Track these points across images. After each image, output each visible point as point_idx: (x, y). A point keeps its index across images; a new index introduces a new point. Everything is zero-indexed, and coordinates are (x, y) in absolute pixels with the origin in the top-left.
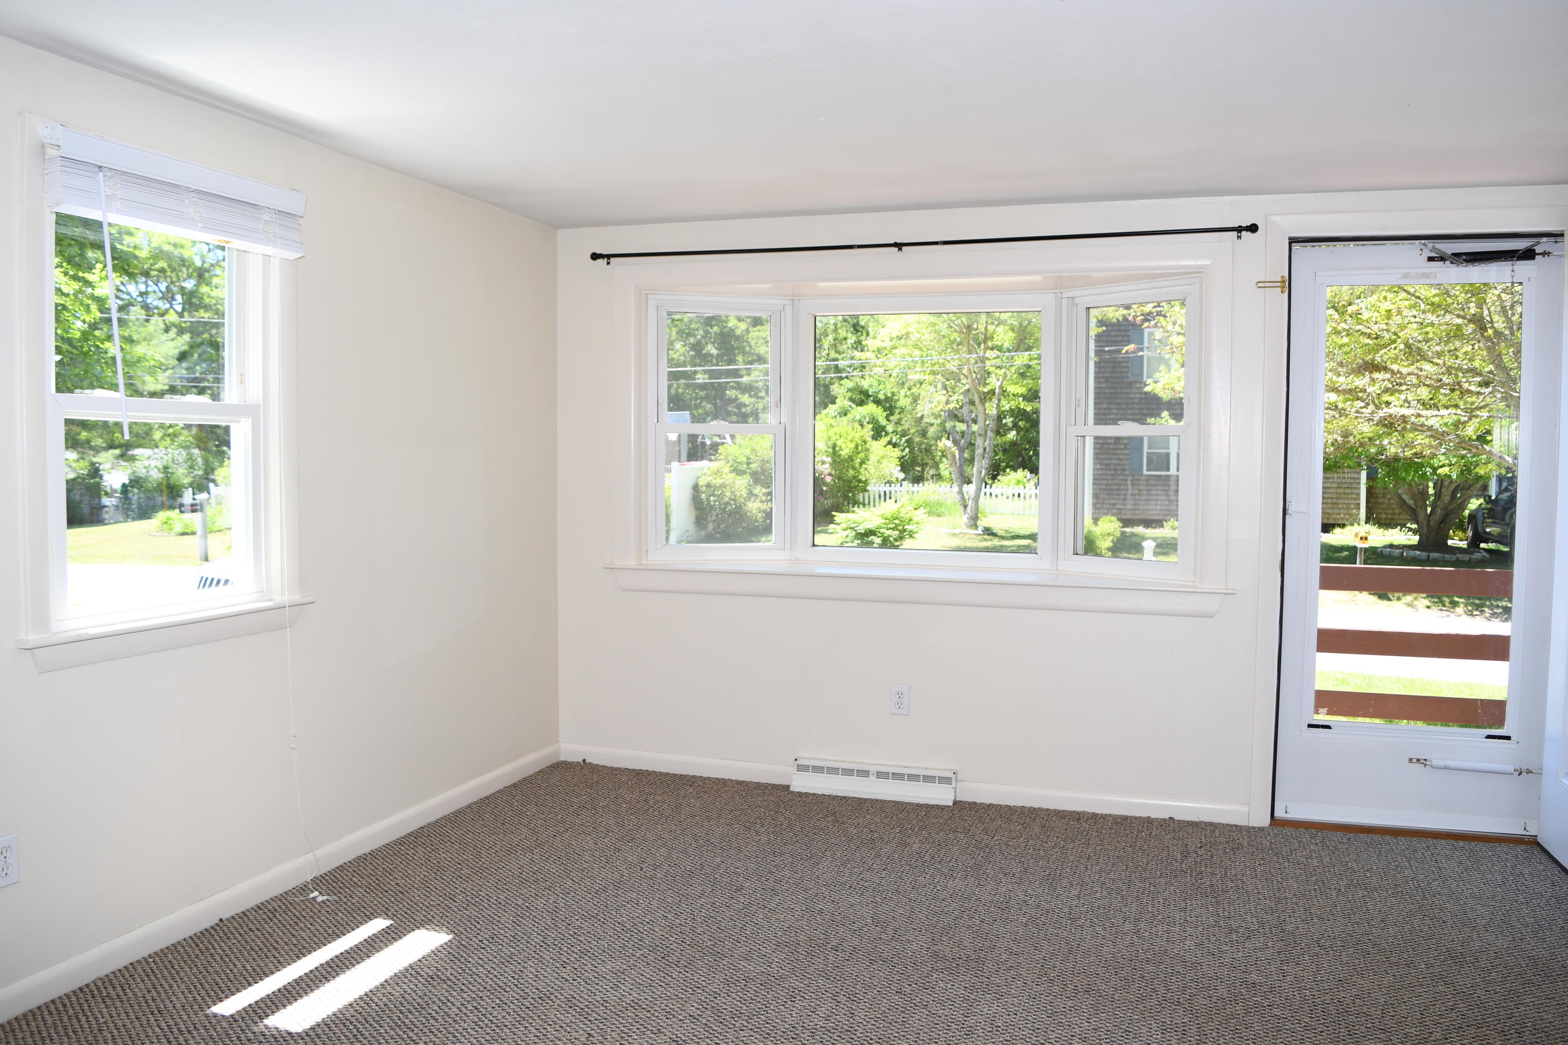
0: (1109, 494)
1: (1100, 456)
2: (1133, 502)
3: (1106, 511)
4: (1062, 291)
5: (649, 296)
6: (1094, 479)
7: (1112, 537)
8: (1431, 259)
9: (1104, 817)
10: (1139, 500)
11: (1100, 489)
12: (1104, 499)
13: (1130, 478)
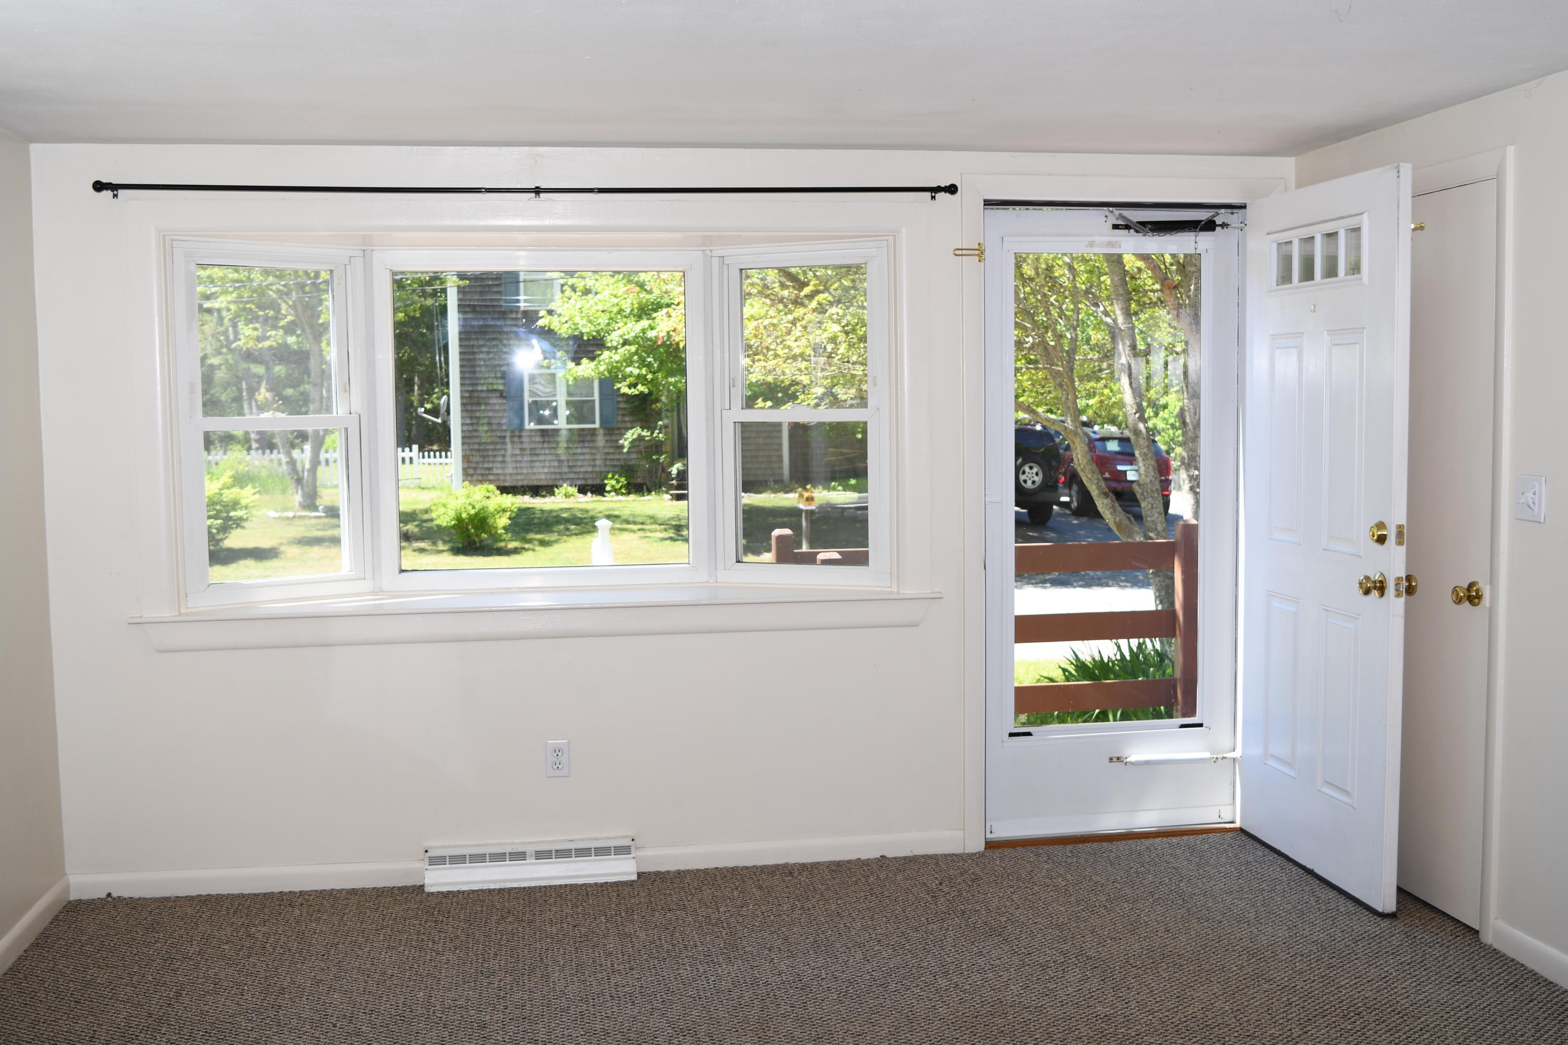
0: (484, 456)
1: (469, 408)
2: (514, 465)
3: (480, 478)
4: (712, 248)
5: (175, 244)
6: (463, 437)
7: (509, 513)
8: (1115, 227)
9: (816, 866)
10: (521, 462)
11: (471, 450)
12: (477, 463)
13: (508, 434)
